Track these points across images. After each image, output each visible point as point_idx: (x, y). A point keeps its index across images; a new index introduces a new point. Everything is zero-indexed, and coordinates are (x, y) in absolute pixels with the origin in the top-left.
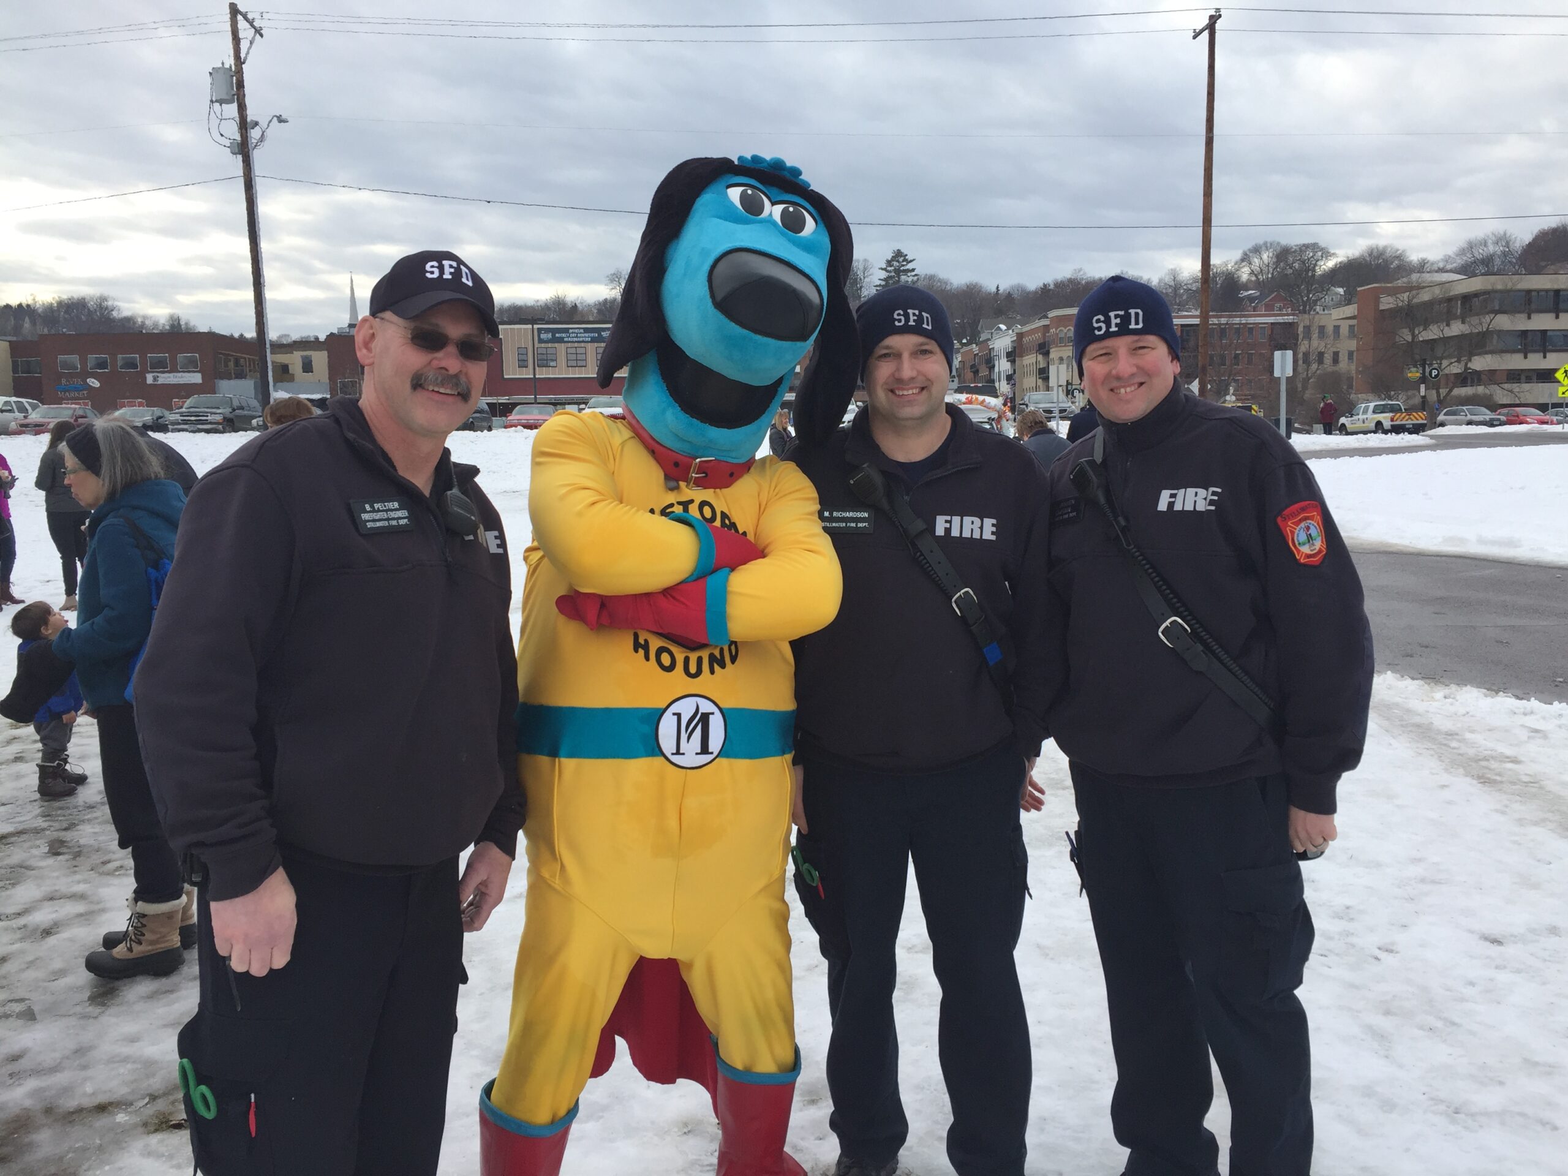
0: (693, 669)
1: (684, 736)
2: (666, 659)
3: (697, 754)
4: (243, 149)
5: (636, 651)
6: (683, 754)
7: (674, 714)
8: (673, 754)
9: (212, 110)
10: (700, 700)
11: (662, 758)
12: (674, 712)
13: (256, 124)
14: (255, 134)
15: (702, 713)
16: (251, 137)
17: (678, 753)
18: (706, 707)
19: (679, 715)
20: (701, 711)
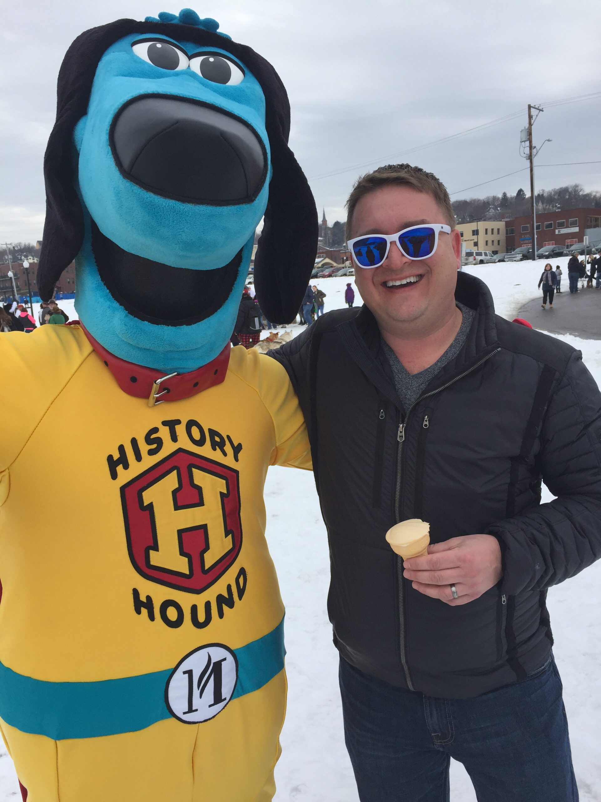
0: (201, 618)
1: (196, 692)
2: (172, 614)
3: (210, 706)
4: (530, 158)
5: (138, 612)
6: (196, 710)
7: (185, 673)
8: (184, 713)
9: (521, 145)
10: (211, 650)
11: (174, 720)
12: (185, 670)
13: (535, 147)
14: (534, 151)
15: (213, 663)
16: (533, 152)
17: (191, 710)
18: (217, 654)
19: (190, 673)
20: (213, 661)
